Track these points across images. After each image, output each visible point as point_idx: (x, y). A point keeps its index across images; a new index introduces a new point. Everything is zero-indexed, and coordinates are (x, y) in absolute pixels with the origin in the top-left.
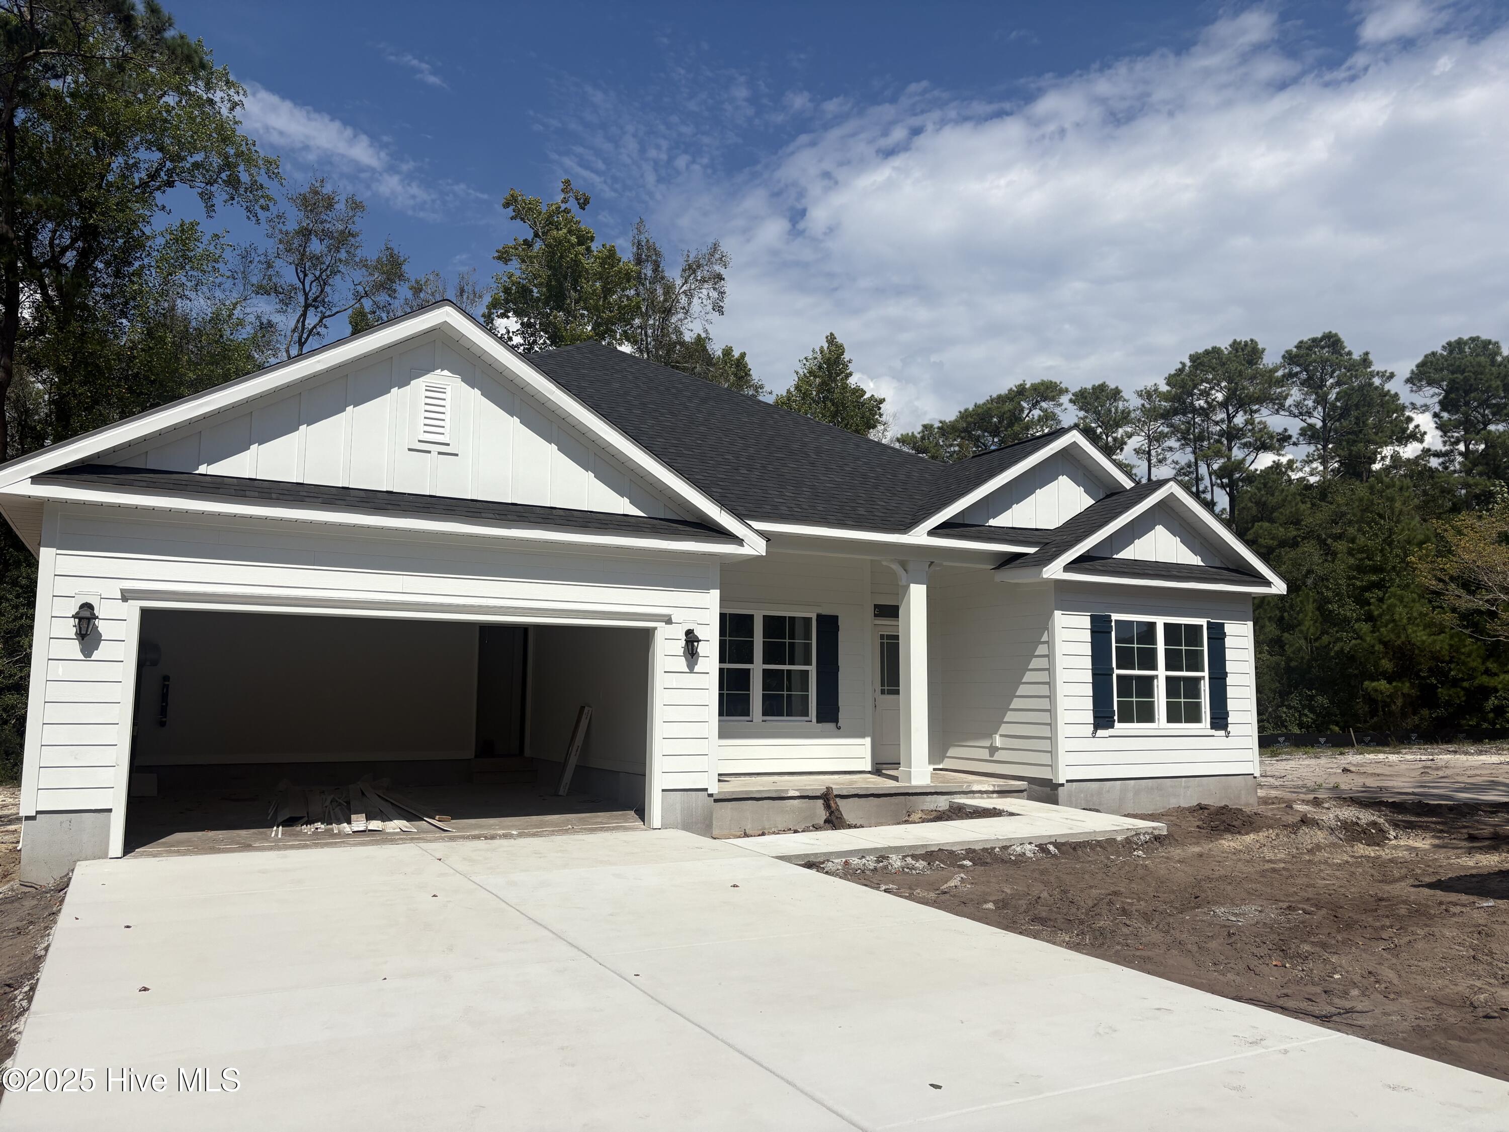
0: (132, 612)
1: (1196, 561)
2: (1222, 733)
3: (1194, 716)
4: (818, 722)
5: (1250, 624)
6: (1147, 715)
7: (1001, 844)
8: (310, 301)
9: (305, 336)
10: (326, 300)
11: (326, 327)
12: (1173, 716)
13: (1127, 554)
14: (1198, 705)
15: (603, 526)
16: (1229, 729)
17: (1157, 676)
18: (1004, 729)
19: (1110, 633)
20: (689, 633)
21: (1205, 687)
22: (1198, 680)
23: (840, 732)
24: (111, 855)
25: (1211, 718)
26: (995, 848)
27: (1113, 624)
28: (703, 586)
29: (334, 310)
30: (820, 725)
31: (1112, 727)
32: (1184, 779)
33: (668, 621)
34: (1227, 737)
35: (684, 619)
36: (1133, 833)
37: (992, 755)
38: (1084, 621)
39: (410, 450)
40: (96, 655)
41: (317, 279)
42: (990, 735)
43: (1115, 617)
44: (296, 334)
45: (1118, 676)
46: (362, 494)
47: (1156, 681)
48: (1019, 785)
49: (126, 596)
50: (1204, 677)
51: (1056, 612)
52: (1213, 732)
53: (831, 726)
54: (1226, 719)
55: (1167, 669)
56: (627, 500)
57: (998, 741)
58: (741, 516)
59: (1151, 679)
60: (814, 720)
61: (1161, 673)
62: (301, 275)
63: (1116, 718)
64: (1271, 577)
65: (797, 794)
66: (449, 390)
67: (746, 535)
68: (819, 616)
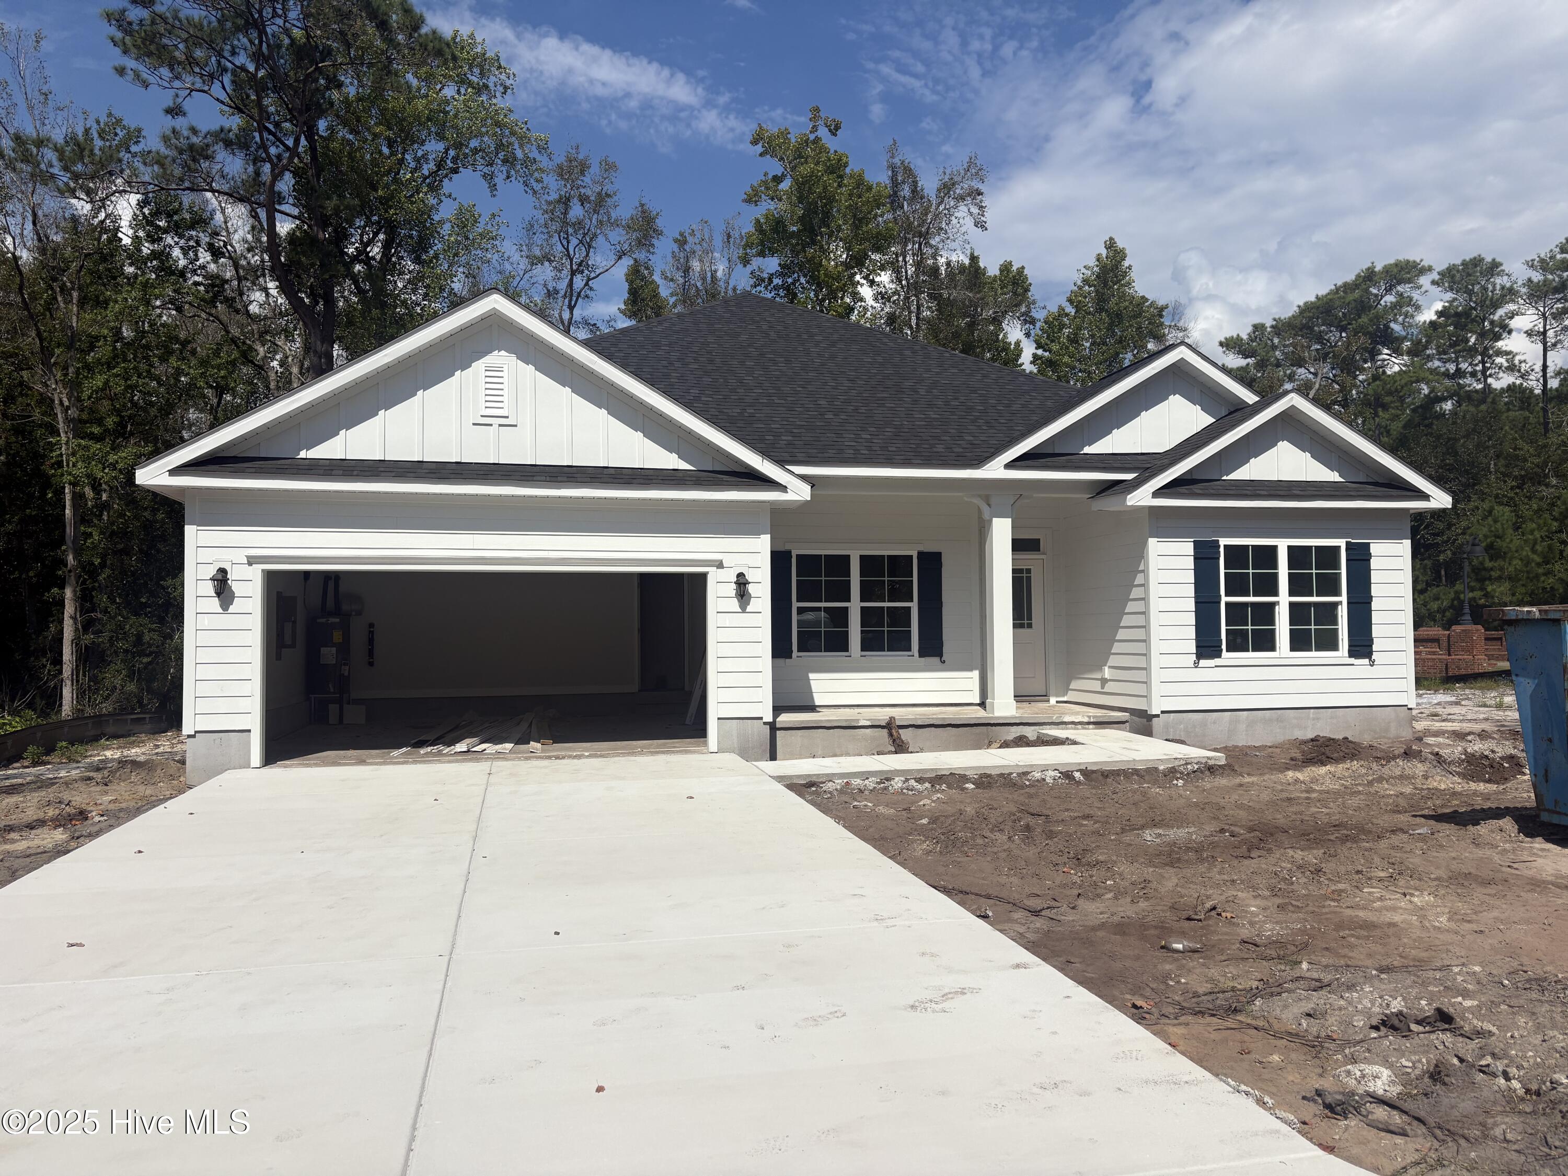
0: (256, 574)
1: (1334, 476)
2: (1366, 661)
3: (1328, 642)
4: (920, 656)
5: (1407, 543)
6: (1266, 642)
7: (1021, 770)
8: (575, 267)
9: (574, 299)
10: (590, 263)
11: (591, 289)
12: (1299, 642)
13: (1242, 474)
14: (1335, 632)
15: (647, 482)
16: (1373, 657)
17: (1278, 602)
18: (1113, 660)
19: (1218, 558)
20: (741, 575)
21: (1343, 613)
22: (1335, 605)
23: (944, 665)
24: (253, 765)
25: (1350, 646)
26: (1012, 773)
27: (1222, 550)
28: (754, 531)
29: (598, 272)
30: (923, 659)
31: (1219, 656)
32: (1312, 711)
33: (720, 565)
34: (1372, 666)
35: (736, 563)
36: (1182, 762)
37: (1103, 687)
38: (1187, 547)
39: (474, 424)
40: (232, 609)
41: (581, 242)
42: (1100, 668)
43: (1223, 542)
44: (567, 301)
45: (1227, 604)
46: (434, 465)
47: (1277, 607)
48: (1118, 717)
49: (251, 561)
50: (1341, 603)
51: (1150, 540)
52: (1352, 661)
53: (936, 660)
54: (1371, 646)
55: (1291, 595)
56: (675, 456)
57: (1107, 673)
58: (781, 462)
59: (1272, 605)
60: (916, 654)
61: (1283, 600)
62: (565, 243)
63: (1224, 647)
64: (1431, 490)
65: (868, 723)
66: (505, 368)
67: (789, 482)
68: (920, 554)
